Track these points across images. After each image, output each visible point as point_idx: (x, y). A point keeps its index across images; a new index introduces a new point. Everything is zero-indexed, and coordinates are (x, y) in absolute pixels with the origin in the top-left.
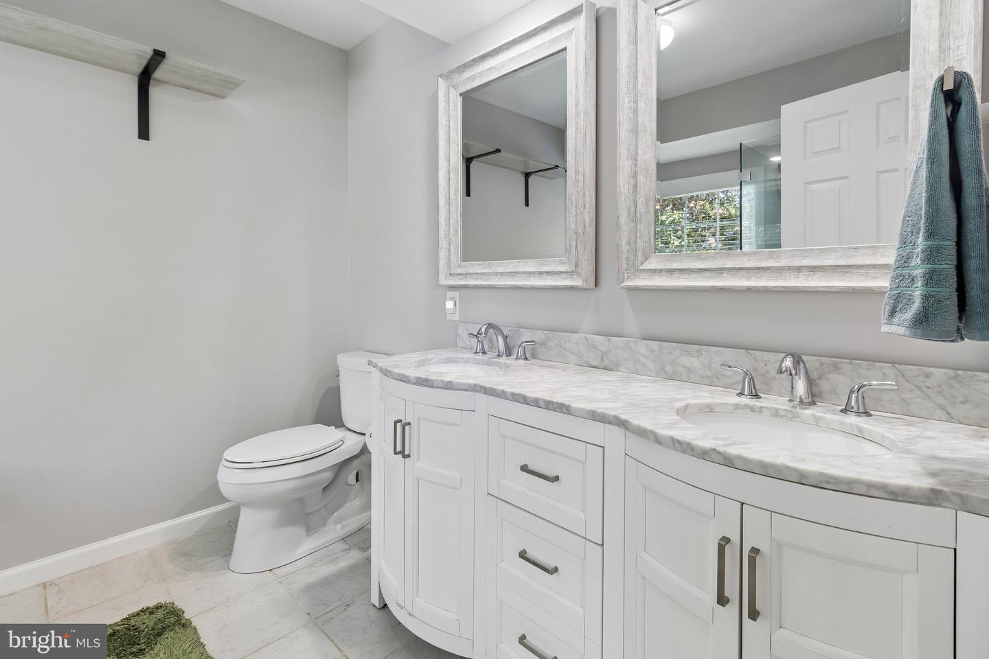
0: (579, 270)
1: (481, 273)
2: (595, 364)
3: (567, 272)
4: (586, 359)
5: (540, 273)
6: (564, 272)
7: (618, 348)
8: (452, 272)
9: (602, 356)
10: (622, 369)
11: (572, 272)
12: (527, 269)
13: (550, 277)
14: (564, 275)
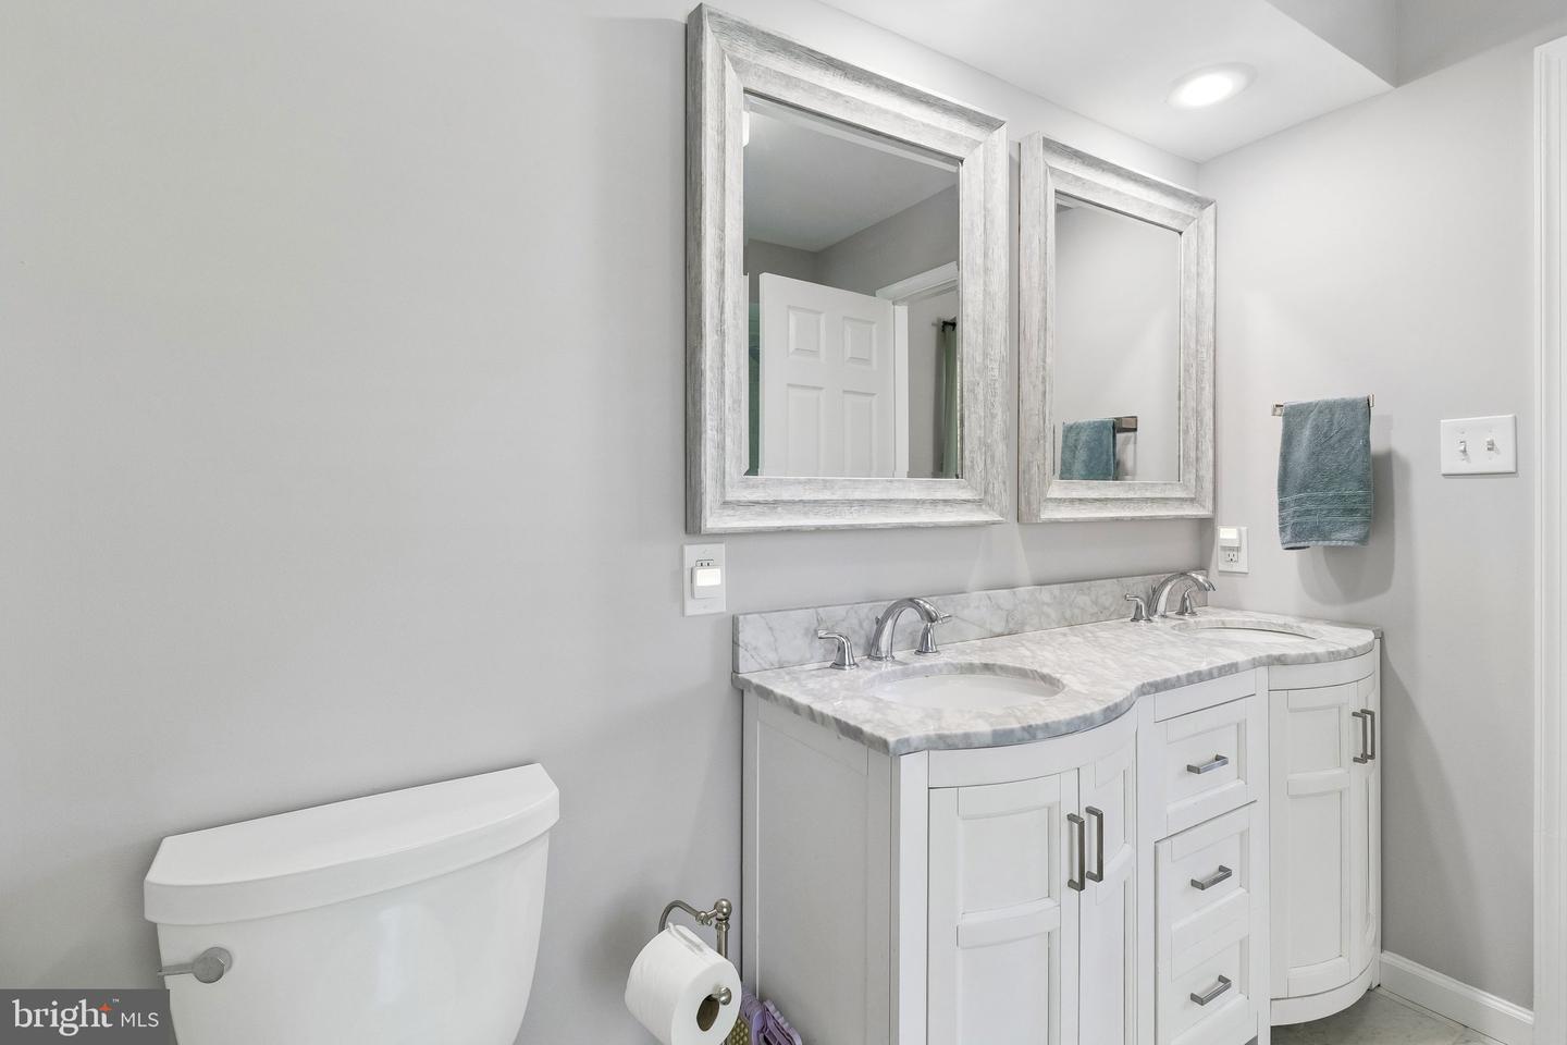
0: (989, 498)
1: (815, 501)
2: (998, 630)
3: (974, 501)
4: (988, 626)
5: (934, 502)
6: (969, 501)
7: (1024, 601)
8: (729, 498)
9: (1007, 616)
10: (1027, 628)
11: (981, 501)
12: (911, 496)
13: (948, 508)
14: (969, 506)
